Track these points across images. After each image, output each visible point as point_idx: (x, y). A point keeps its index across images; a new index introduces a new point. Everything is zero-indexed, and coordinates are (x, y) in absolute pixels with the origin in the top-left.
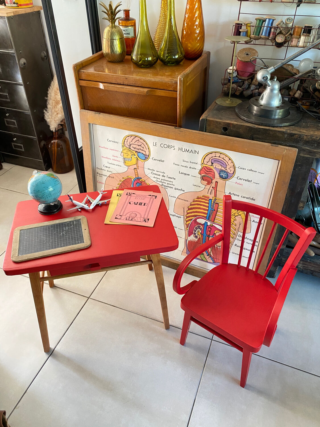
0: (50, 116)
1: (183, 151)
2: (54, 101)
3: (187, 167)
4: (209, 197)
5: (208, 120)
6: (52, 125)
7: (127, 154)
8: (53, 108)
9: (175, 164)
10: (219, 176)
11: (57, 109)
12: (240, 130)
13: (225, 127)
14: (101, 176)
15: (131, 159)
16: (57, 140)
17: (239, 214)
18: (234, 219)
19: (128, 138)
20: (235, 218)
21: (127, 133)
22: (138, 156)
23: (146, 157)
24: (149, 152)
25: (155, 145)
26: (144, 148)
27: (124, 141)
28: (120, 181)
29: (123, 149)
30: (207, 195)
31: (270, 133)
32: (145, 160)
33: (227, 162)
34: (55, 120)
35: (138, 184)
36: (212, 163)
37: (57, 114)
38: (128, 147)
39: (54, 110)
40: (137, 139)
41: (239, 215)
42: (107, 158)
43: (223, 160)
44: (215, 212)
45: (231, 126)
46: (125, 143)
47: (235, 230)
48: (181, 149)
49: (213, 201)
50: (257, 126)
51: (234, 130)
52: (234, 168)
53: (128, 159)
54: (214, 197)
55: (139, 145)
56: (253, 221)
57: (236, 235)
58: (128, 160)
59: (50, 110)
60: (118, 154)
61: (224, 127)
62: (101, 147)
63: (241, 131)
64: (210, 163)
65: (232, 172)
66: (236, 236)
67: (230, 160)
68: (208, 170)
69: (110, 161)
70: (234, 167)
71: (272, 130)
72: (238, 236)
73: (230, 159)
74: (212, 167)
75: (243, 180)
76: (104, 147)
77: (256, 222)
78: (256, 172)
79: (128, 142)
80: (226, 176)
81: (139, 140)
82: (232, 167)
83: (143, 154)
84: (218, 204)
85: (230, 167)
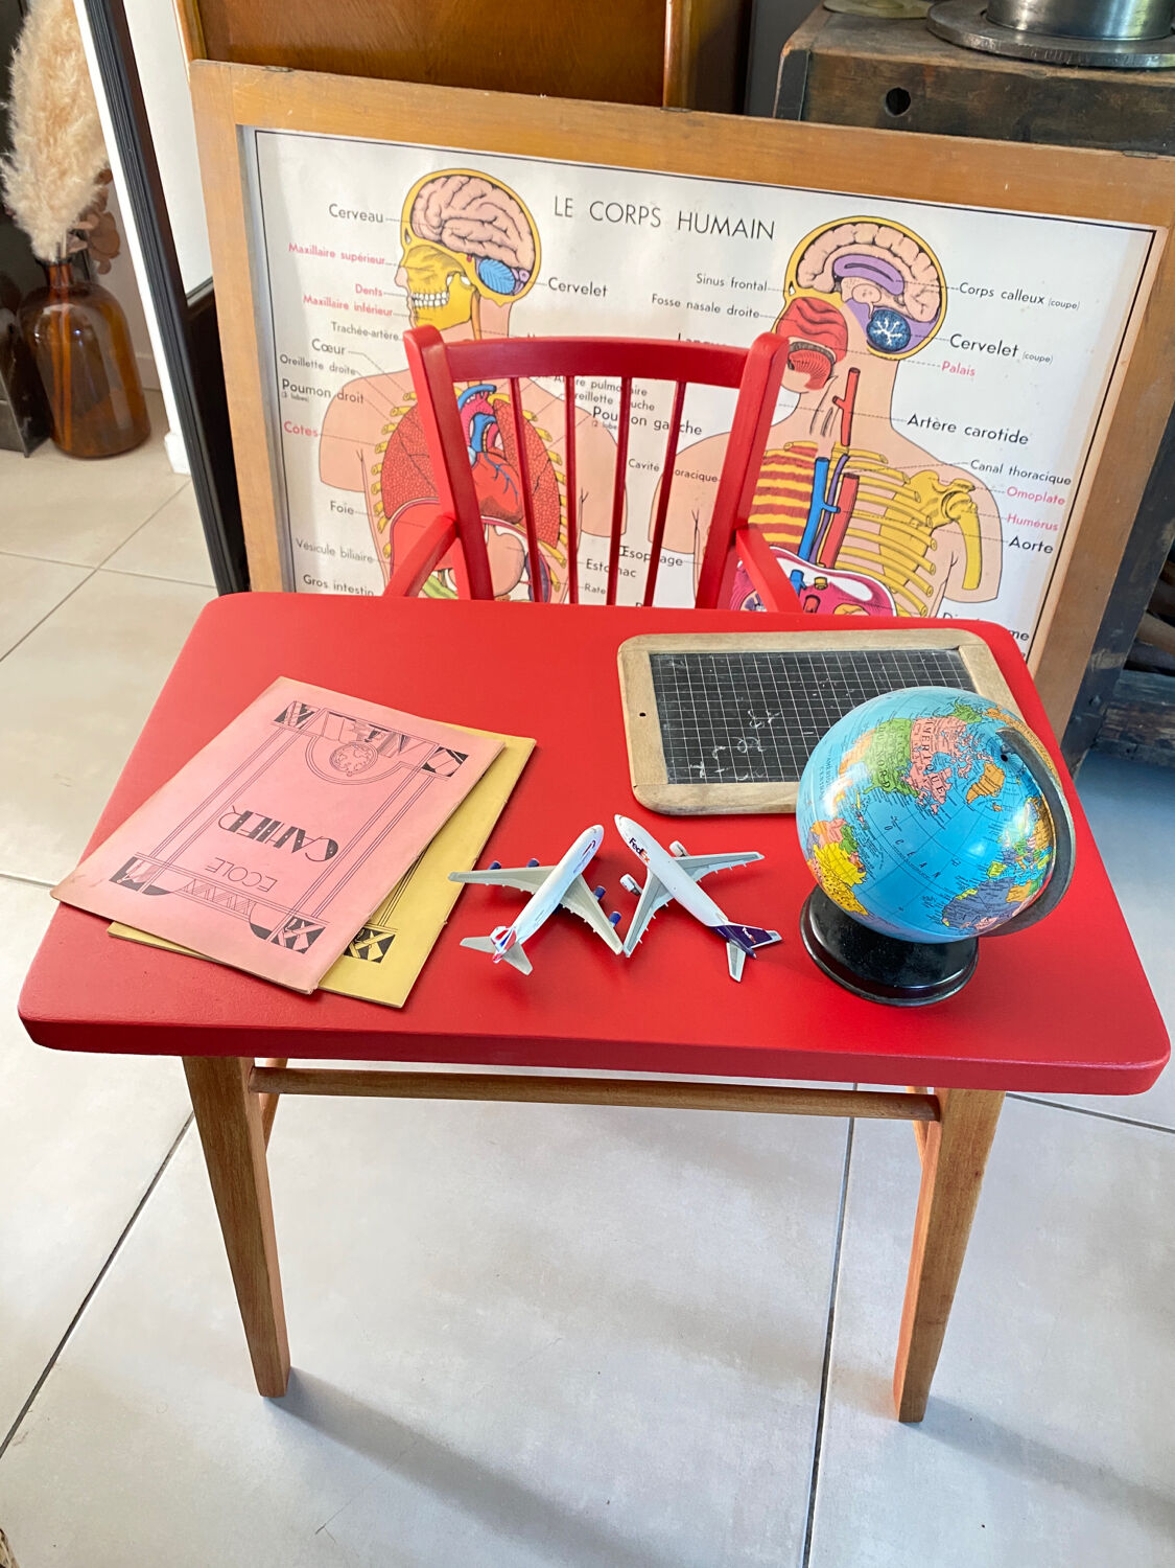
0: (30, 191)
1: (701, 227)
2: (44, 109)
3: (717, 310)
4: (816, 450)
5: (822, 56)
6: (43, 230)
7: (427, 274)
8: (42, 145)
9: (661, 302)
10: (866, 338)
11: (60, 151)
12: (972, 96)
13: (899, 89)
14: (301, 395)
15: (444, 295)
16: (70, 303)
17: (953, 514)
19: (431, 187)
21: (425, 161)
22: (480, 276)
23: (520, 279)
24: (534, 250)
25: (561, 209)
26: (512, 231)
27: (413, 209)
28: (395, 410)
29: (408, 248)
30: (809, 438)
32: (513, 293)
33: (910, 267)
34: (52, 208)
35: (479, 419)
36: (838, 280)
37: (63, 174)
38: (433, 236)
39: (44, 156)
40: (475, 188)
41: (953, 520)
42: (328, 302)
43: (888, 256)
44: (842, 516)
45: (929, 80)
46: (419, 214)
47: (929, 593)
48: (692, 220)
49: (833, 465)
50: (1049, 72)
51: (942, 99)
52: (940, 293)
53: (432, 297)
54: (838, 445)
55: (483, 222)
56: (1012, 544)
58: (431, 303)
59: (28, 159)
60: (381, 278)
61: (895, 87)
62: (301, 250)
63: (973, 102)
64: (827, 281)
65: (929, 315)
67: (922, 254)
68: (817, 317)
69: (345, 318)
70: (940, 287)
71: (1118, 87)
73: (921, 250)
74: (834, 300)
75: (977, 347)
76: (314, 247)
77: (1026, 546)
78: (1041, 300)
79: (430, 213)
80: (900, 335)
81: (482, 196)
82: (929, 288)
83: (504, 264)
84: (858, 477)
85: (923, 287)
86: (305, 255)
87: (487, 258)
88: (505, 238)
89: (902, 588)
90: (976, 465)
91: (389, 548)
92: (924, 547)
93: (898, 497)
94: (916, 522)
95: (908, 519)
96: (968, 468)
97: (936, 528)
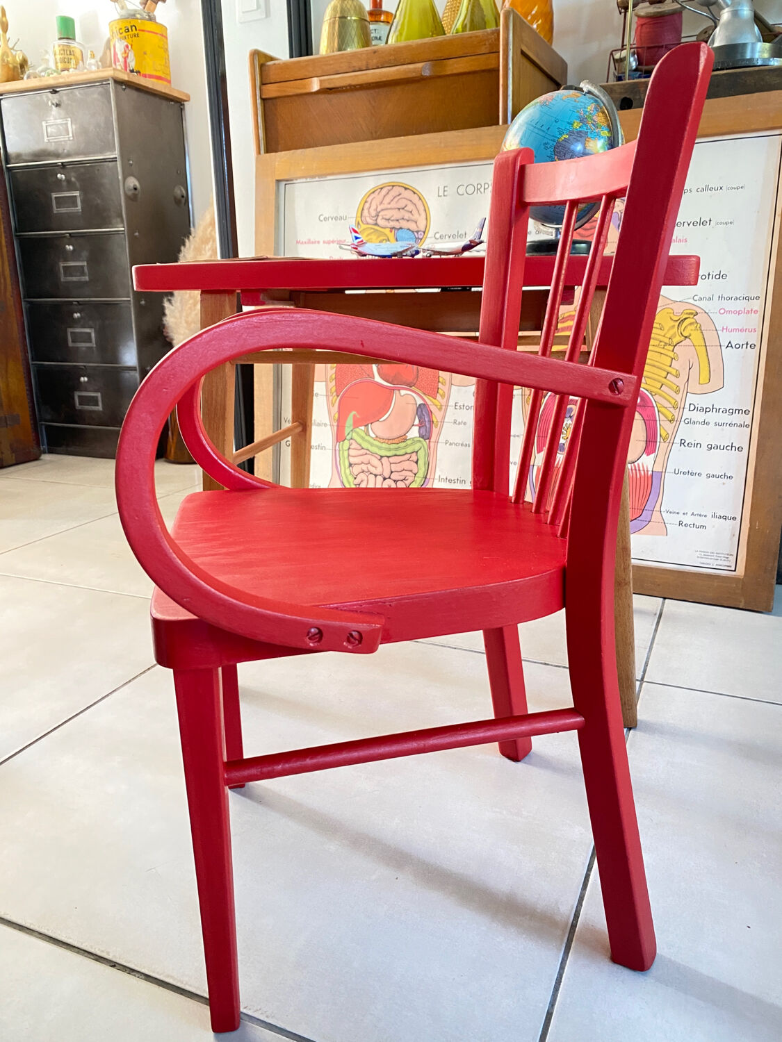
0: (176, 313)
13: (626, 98)
17: (685, 334)
18: (671, 354)
19: (372, 196)
20: (673, 351)
21: (370, 181)
22: (396, 238)
23: (418, 237)
24: (427, 219)
25: (441, 194)
26: (415, 212)
27: (363, 209)
31: (748, 81)
38: (372, 222)
40: (396, 190)
41: (686, 337)
45: (642, 89)
46: (366, 212)
47: (677, 392)
55: (399, 209)
56: (727, 347)
57: (682, 406)
61: (623, 96)
62: (302, 243)
66: (681, 410)
72: (686, 410)
75: (686, 224)
76: (309, 240)
77: (737, 346)
78: (721, 188)
79: (371, 210)
81: (400, 195)
83: (410, 230)
86: (305, 245)
87: (401, 228)
88: (411, 216)
89: (659, 390)
90: (696, 298)
91: (337, 416)
92: (670, 359)
94: (663, 344)
95: (657, 343)
96: (691, 301)
97: (676, 345)
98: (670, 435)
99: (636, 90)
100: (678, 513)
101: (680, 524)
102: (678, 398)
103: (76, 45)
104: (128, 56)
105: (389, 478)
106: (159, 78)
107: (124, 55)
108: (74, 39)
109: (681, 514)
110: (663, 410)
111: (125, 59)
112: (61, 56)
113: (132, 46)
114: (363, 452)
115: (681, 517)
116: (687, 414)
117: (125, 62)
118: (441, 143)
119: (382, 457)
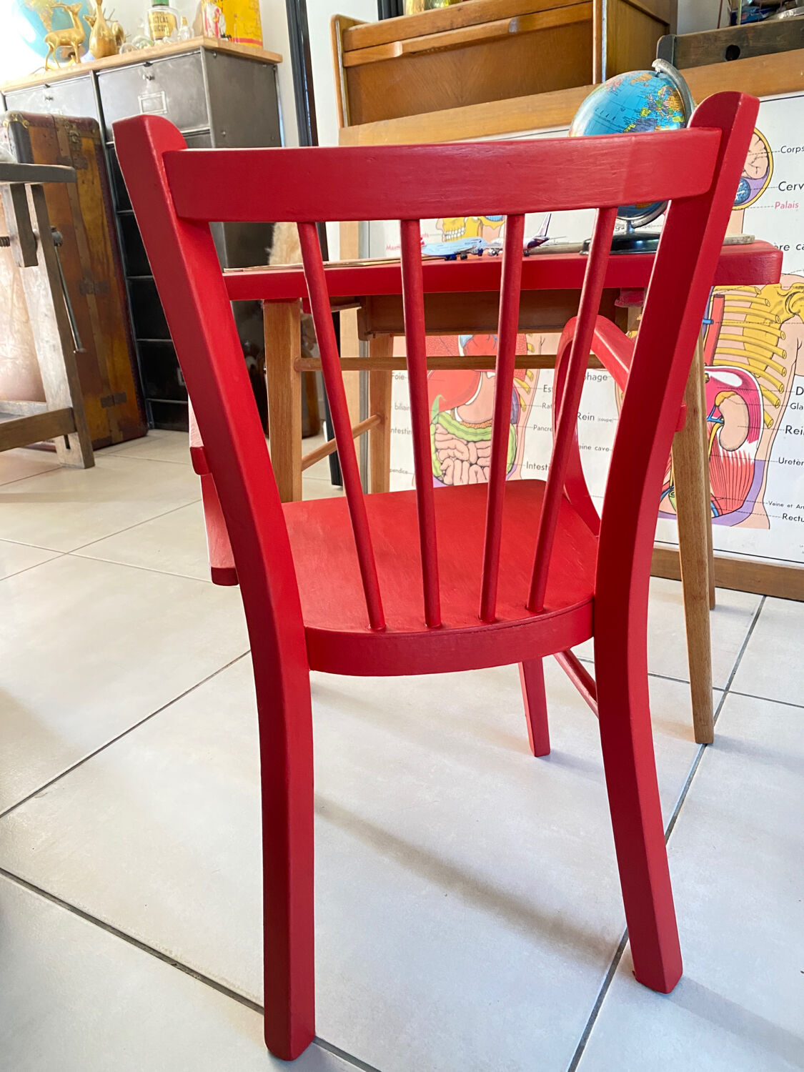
5: (682, 38)
12: (778, 39)
13: (733, 46)
15: (463, 229)
17: (794, 310)
18: (778, 333)
20: (780, 329)
41: (795, 314)
44: (716, 325)
45: (750, 35)
47: (784, 374)
51: (762, 44)
52: (768, 157)
53: (456, 232)
57: (789, 390)
61: (730, 44)
65: (762, 173)
66: (788, 394)
70: (767, 153)
72: (793, 394)
75: (797, 187)
80: (743, 192)
82: (760, 155)
84: (723, 296)
85: (755, 156)
89: (764, 373)
92: (776, 338)
93: (754, 306)
94: (768, 321)
95: (762, 320)
96: (801, 273)
97: (783, 323)
98: (775, 421)
99: (743, 36)
100: (782, 505)
101: (784, 516)
102: (784, 380)
103: (169, 11)
104: (218, 21)
105: (476, 464)
106: (250, 41)
107: (215, 20)
108: (168, 5)
109: (785, 506)
110: (765, 393)
111: (216, 23)
112: (157, 24)
113: (222, 9)
114: (449, 436)
115: (785, 510)
116: (794, 398)
117: (216, 27)
118: (528, 107)
119: (468, 442)
